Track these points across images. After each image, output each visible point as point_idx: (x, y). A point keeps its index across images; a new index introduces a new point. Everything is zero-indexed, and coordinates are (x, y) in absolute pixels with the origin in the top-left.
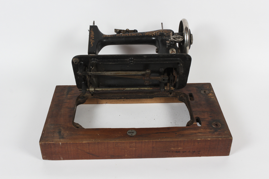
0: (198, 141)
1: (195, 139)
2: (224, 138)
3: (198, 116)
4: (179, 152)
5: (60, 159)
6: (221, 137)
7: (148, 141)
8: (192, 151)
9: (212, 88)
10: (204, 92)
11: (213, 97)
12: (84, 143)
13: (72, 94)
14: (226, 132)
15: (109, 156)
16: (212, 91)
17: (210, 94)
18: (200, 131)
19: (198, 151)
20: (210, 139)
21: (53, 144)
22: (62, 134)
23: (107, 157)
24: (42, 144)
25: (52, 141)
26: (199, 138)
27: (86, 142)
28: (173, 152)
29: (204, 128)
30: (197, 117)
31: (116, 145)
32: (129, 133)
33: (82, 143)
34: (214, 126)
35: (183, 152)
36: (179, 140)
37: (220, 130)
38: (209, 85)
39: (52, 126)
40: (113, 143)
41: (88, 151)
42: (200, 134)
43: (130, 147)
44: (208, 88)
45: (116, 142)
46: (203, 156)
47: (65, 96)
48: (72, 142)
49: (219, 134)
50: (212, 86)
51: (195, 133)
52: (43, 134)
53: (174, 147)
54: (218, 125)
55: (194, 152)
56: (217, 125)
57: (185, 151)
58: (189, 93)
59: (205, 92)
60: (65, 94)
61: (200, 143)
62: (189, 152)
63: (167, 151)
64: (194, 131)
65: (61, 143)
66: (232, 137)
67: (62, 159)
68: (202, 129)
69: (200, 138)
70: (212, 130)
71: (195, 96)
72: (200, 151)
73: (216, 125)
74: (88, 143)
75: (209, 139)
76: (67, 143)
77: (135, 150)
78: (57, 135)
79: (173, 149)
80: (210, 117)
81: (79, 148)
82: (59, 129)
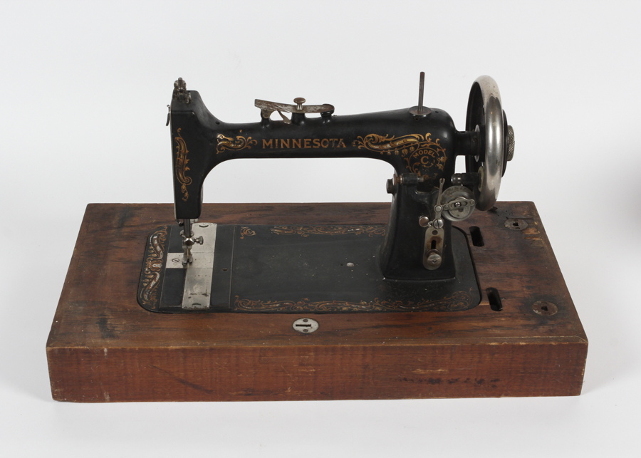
0: (492, 350)
1: (482, 342)
2: (565, 340)
3: (494, 286)
4: (438, 381)
5: (101, 399)
6: (556, 340)
7: (351, 348)
8: (476, 379)
9: (538, 216)
10: (514, 224)
11: (537, 239)
12: (172, 351)
13: (134, 226)
14: (569, 327)
15: (241, 392)
16: (536, 223)
17: (532, 231)
18: (496, 323)
19: (492, 381)
20: (524, 344)
21: (86, 352)
22: (108, 326)
23: (235, 393)
24: (52, 351)
25: (83, 345)
26: (495, 341)
27: (178, 347)
28: (420, 381)
29: (509, 315)
30: (492, 288)
31: (260, 356)
32: (297, 325)
33: (167, 350)
34: (537, 312)
35: (450, 382)
36: (439, 344)
37: (552, 322)
38: (530, 206)
39: (81, 308)
40: (254, 350)
41: (182, 374)
42: (497, 331)
43: (301, 365)
44: (525, 215)
45: (261, 349)
46: (507, 395)
47: (113, 231)
48: (137, 348)
49: (551, 331)
50: (536, 210)
51: (485, 329)
52: (54, 327)
53: (424, 367)
54: (548, 308)
55: (481, 381)
56: (545, 309)
57: (457, 380)
58: (470, 228)
59: (516, 224)
60: (115, 226)
61: (496, 355)
62: (465, 382)
63: (405, 379)
64: (482, 324)
65: (108, 349)
66: (587, 340)
67: (108, 397)
68: (503, 319)
69: (497, 342)
70: (533, 322)
71: (486, 235)
72: (497, 380)
73: (542, 308)
74: (184, 350)
75: (521, 343)
76: (123, 350)
77: (315, 373)
78: (94, 329)
79: (420, 371)
80: (528, 288)
81: (158, 366)
82: (101, 315)
